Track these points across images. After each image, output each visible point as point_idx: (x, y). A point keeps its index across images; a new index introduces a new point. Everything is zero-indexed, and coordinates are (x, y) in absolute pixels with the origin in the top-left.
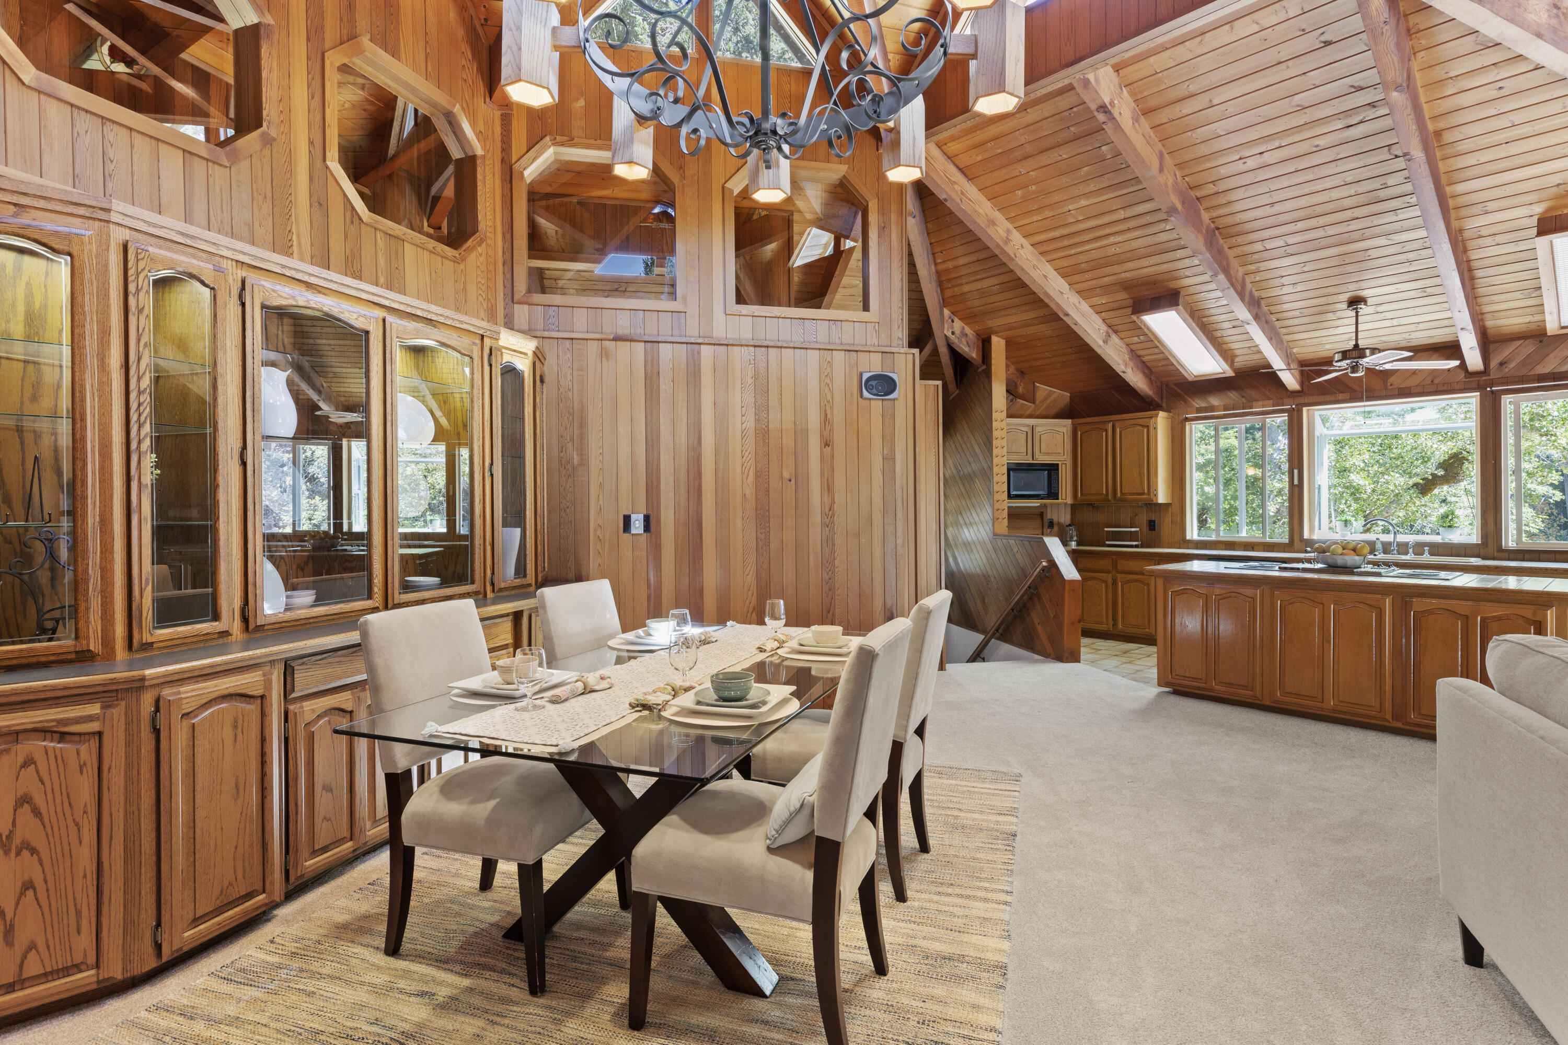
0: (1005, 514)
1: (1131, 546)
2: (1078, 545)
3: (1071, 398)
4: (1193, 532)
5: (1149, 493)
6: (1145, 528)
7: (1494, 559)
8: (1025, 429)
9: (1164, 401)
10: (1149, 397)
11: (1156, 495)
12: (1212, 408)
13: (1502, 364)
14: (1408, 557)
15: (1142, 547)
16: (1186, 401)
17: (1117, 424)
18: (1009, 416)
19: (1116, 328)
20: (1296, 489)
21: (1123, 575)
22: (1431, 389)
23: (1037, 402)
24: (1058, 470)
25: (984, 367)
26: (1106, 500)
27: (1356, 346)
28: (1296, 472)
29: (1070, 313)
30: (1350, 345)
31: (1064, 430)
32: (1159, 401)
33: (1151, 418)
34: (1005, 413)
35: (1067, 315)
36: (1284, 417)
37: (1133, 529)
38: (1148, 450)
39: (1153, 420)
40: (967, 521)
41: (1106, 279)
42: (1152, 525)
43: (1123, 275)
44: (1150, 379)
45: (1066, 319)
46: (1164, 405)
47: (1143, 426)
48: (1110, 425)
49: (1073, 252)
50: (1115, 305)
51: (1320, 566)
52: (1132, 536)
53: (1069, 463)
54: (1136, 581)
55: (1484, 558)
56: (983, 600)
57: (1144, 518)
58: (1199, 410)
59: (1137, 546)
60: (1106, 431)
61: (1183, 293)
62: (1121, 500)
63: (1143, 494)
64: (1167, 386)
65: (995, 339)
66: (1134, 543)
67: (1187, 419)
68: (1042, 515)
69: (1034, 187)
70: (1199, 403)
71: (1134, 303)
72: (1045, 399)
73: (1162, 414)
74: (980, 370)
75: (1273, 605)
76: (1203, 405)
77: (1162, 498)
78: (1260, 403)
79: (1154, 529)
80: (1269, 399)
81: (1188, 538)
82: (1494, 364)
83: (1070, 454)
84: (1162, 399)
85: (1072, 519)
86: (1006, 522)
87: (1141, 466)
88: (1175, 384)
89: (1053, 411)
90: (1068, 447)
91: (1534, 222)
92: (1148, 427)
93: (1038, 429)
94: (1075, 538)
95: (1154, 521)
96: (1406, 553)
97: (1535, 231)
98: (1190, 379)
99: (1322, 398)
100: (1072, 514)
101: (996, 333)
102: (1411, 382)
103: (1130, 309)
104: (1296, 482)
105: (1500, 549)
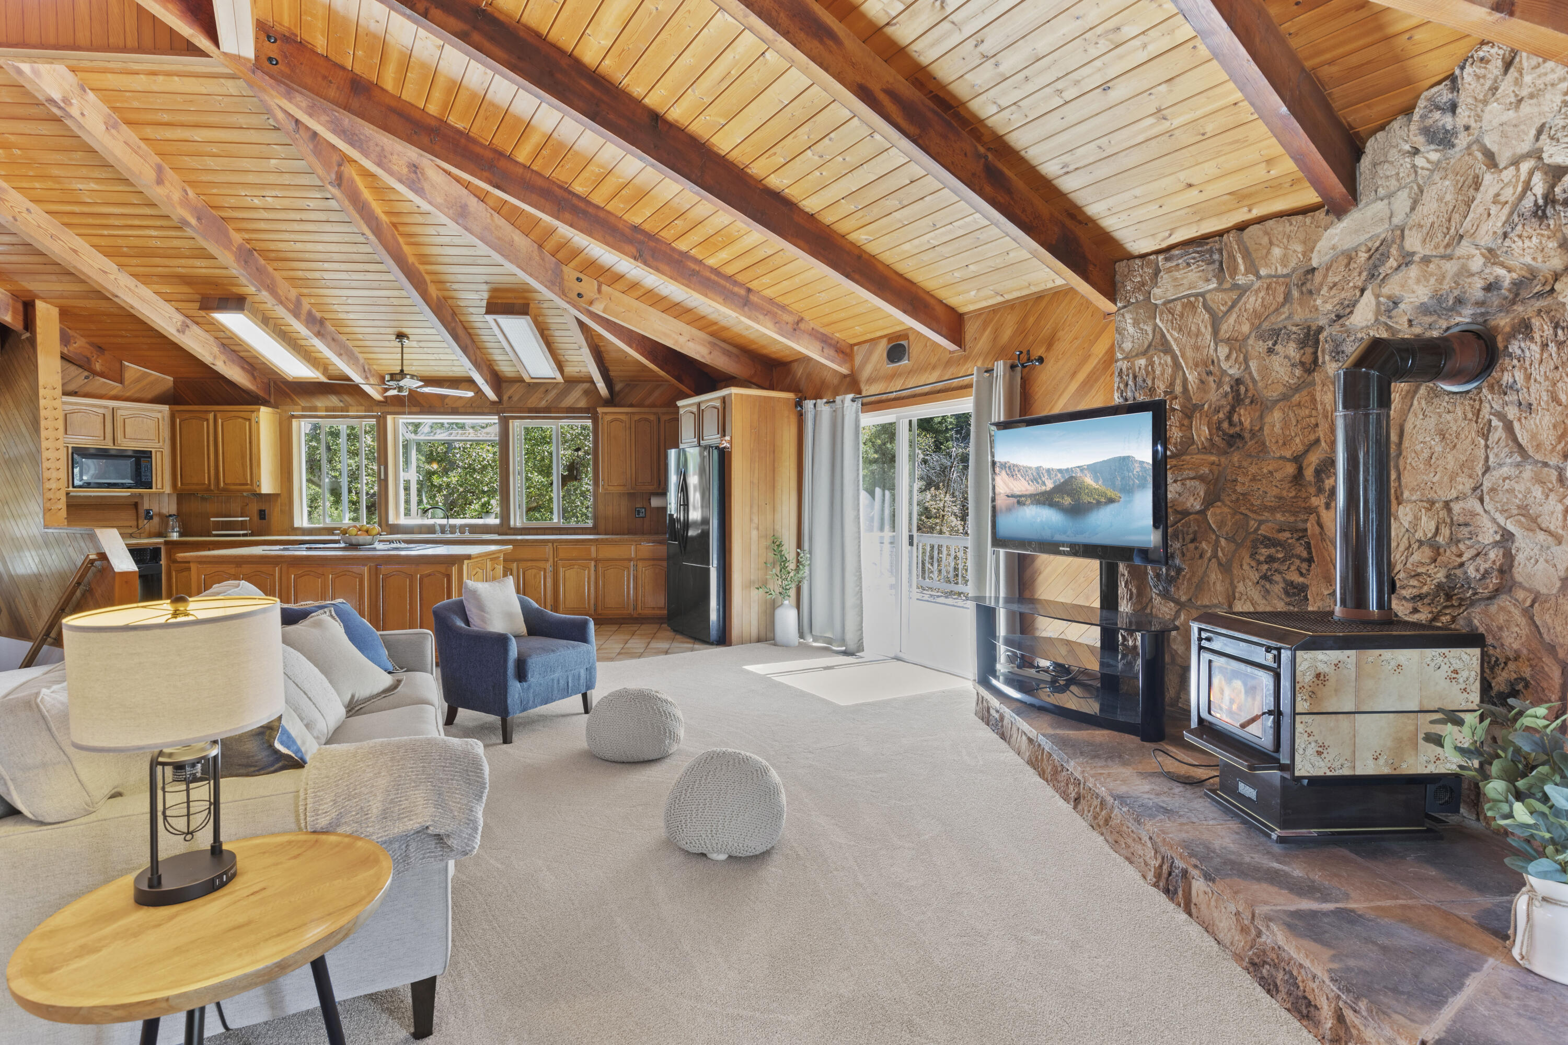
0: (62, 505)
1: (238, 535)
2: (181, 535)
3: (174, 382)
4: (301, 520)
5: (252, 484)
6: (256, 518)
7: (506, 534)
8: (101, 411)
9: (272, 397)
11: (261, 486)
12: (315, 409)
13: (510, 398)
14: (456, 535)
15: (252, 535)
16: (292, 400)
17: (219, 415)
18: (65, 393)
19: (196, 319)
20: (383, 483)
22: (470, 410)
23: (126, 383)
24: (151, 457)
25: (28, 335)
26: (208, 489)
27: (402, 371)
28: (382, 468)
29: (119, 295)
30: (397, 369)
31: (159, 416)
32: (267, 397)
33: (253, 412)
34: (59, 391)
35: (117, 296)
36: (373, 421)
37: (242, 519)
38: (250, 443)
39: (254, 415)
40: (15, 513)
41: (160, 269)
42: (262, 514)
43: (180, 270)
44: (253, 375)
45: (115, 299)
46: (272, 401)
47: (245, 419)
48: (211, 416)
49: (106, 232)
50: (180, 297)
51: (342, 545)
52: (242, 526)
53: (167, 451)
55: (500, 534)
56: (35, 604)
57: (254, 508)
58: (304, 409)
59: (244, 535)
60: (207, 420)
61: (249, 299)
62: (224, 490)
63: (247, 484)
64: (275, 383)
65: (40, 305)
66: (240, 532)
67: (293, 416)
68: (136, 505)
69: (19, 152)
70: (303, 403)
71: (202, 298)
72: (138, 380)
73: (264, 411)
74: (23, 337)
75: (289, 579)
76: (308, 405)
77: (267, 486)
78: (355, 408)
79: (264, 518)
80: (362, 405)
81: (296, 526)
82: (505, 398)
83: (168, 442)
84: (270, 395)
85: (178, 509)
86: (64, 513)
87: (243, 457)
88: (283, 383)
89: (151, 394)
90: (166, 433)
91: (484, 303)
92: (249, 420)
93: (120, 412)
94: (177, 529)
95: (264, 511)
96: (455, 533)
97: (484, 310)
98: (290, 379)
100: (178, 504)
101: (43, 299)
102: (458, 404)
103: (198, 304)
104: (382, 477)
105: (510, 528)
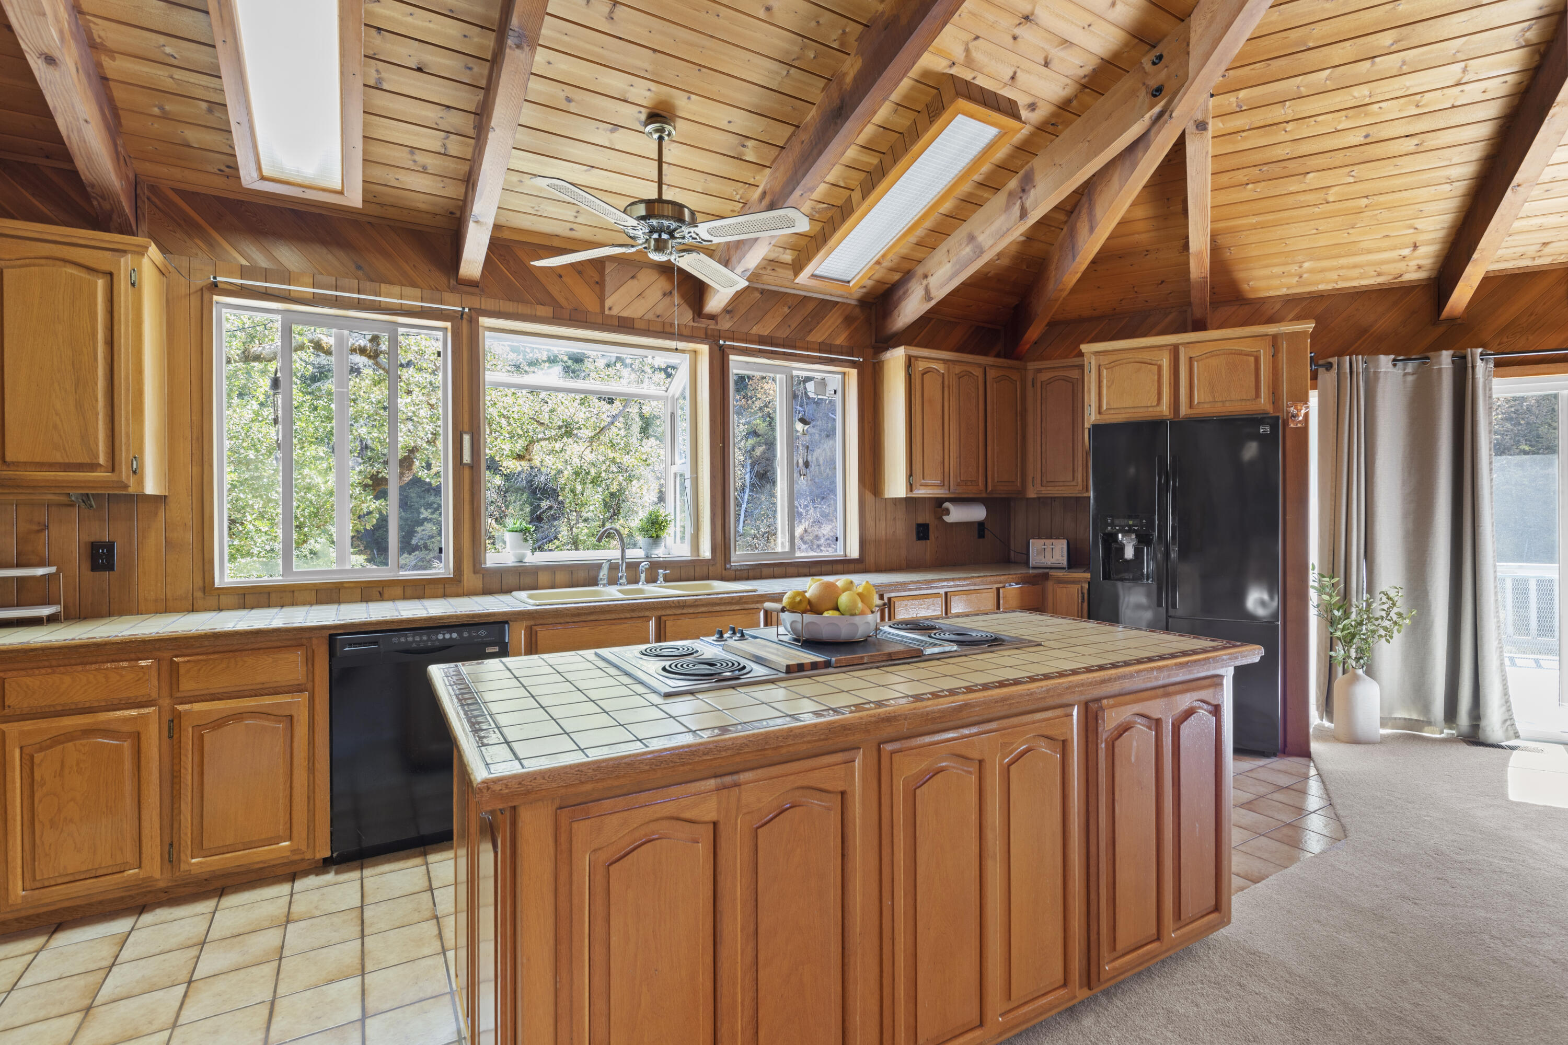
4: (222, 568)
5: (109, 465)
6: (80, 567)
9: (144, 225)
10: (106, 194)
11: (137, 472)
12: (280, 275)
16: (211, 245)
20: (467, 472)
21: (28, 725)
28: (467, 438)
32: (133, 222)
33: (120, 252)
37: (40, 571)
38: (111, 343)
39: (125, 262)
42: (100, 556)
47: (91, 270)
54: (88, 732)
57: (80, 534)
58: (246, 273)
63: (93, 466)
64: (153, 188)
66: (45, 611)
67: (214, 287)
70: (248, 255)
73: (153, 256)
76: (262, 261)
78: (396, 289)
79: (105, 568)
80: (414, 285)
81: (217, 582)
84: (138, 219)
88: (177, 191)
92: (113, 275)
95: (110, 546)
99: (510, 307)
104: (467, 458)
105: (728, 567)
